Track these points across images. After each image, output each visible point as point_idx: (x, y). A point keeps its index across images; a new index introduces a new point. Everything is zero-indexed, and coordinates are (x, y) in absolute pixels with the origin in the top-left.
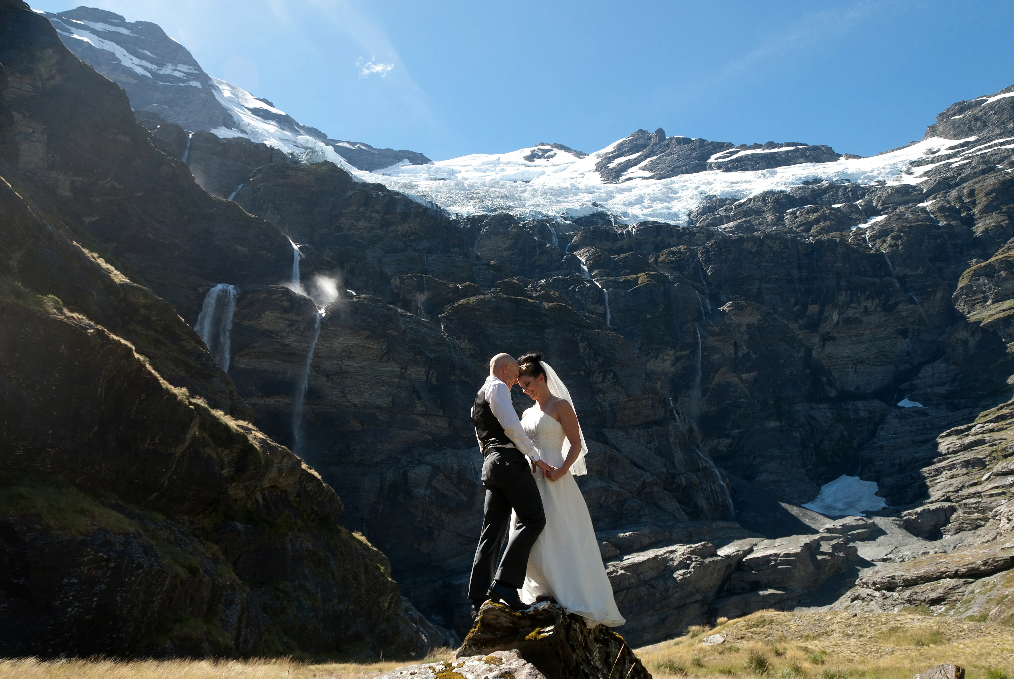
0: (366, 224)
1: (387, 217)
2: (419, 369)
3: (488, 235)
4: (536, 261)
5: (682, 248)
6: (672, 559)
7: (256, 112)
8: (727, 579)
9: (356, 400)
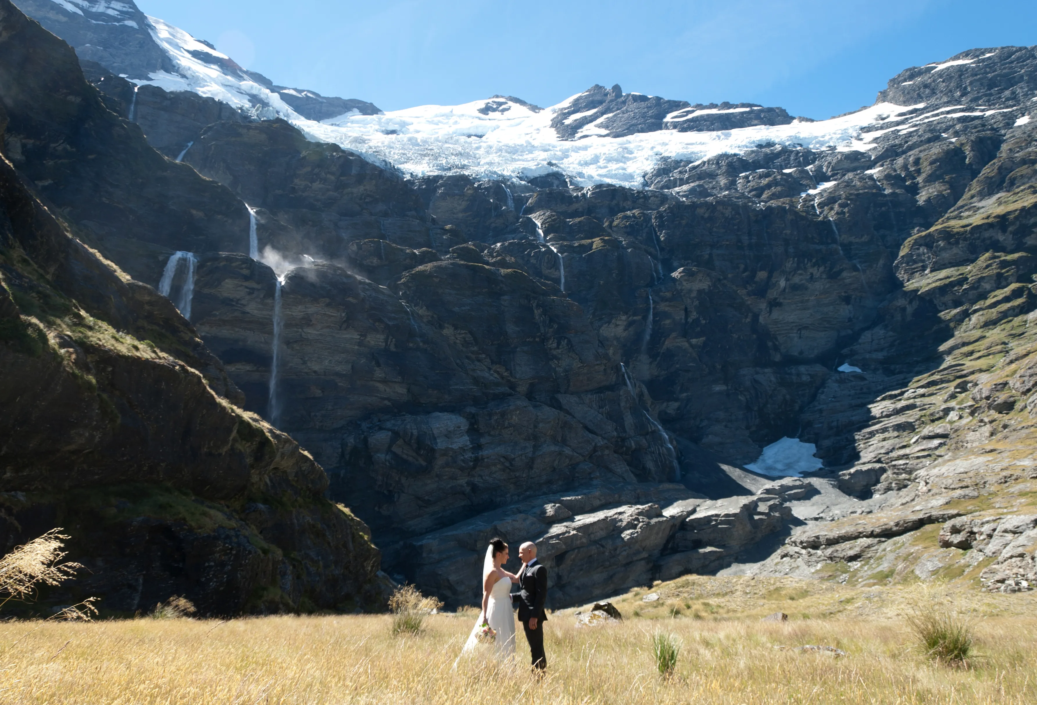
0: (321, 186)
1: (342, 178)
2: (378, 336)
3: (444, 196)
4: (491, 223)
5: (636, 212)
6: (621, 520)
7: (196, 54)
8: (671, 538)
9: (316, 367)
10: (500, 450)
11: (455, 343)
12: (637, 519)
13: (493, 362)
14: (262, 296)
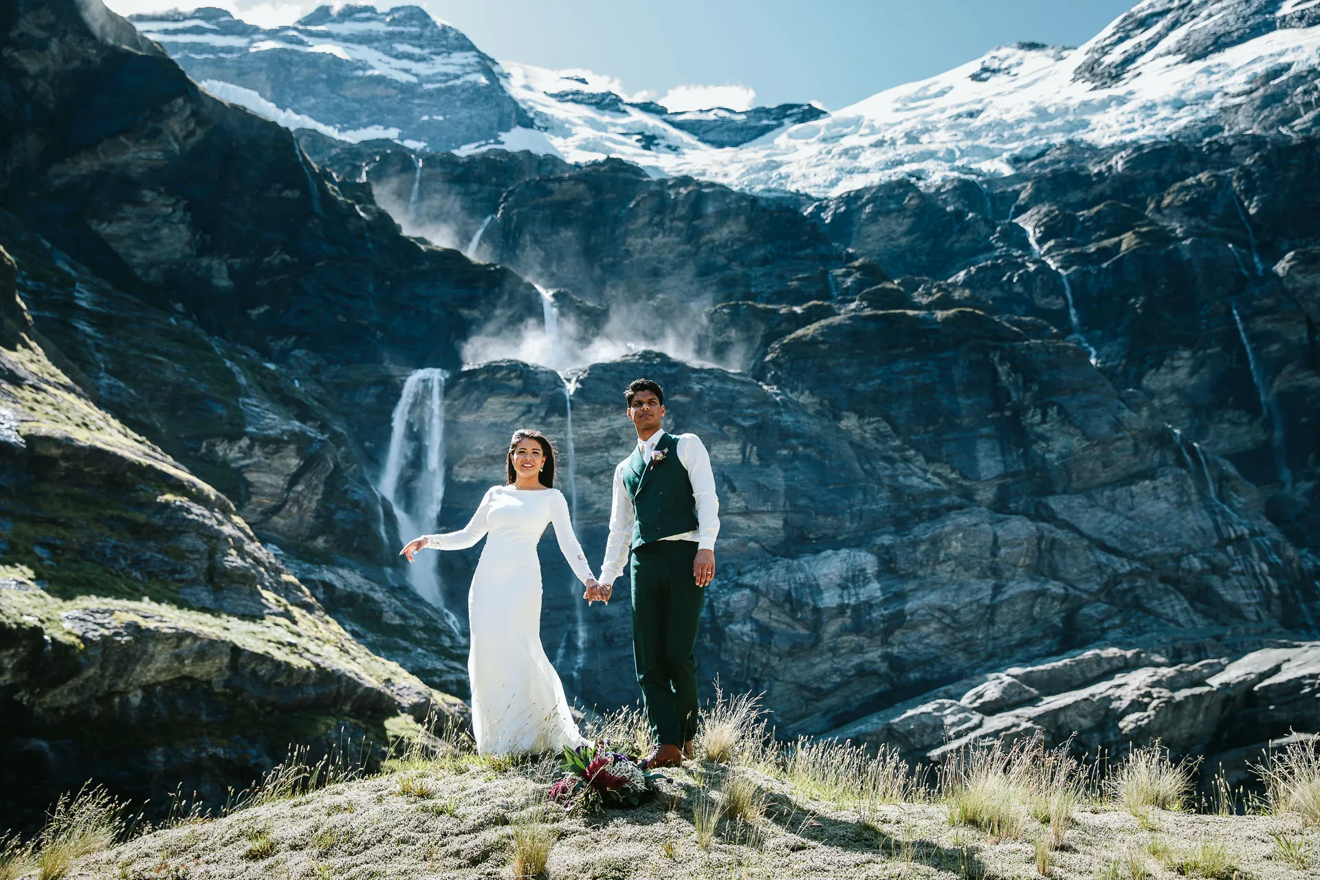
0: (665, 240)
1: (695, 223)
2: (729, 446)
3: (873, 218)
5: (1203, 177)
6: (1119, 698)
7: (561, 97)
8: (1224, 724)
10: (933, 598)
11: (863, 439)
12: (1148, 694)
13: (929, 460)
14: (542, 414)
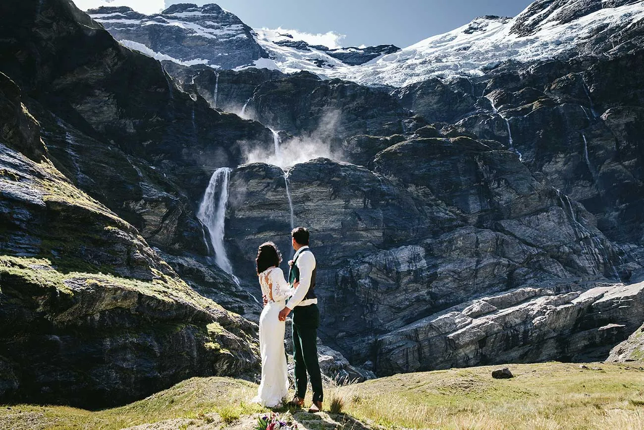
0: (328, 108)
1: (342, 100)
2: (358, 200)
3: (421, 96)
4: (458, 107)
5: (569, 75)
6: (533, 310)
7: (281, 44)
8: (578, 321)
9: (317, 228)
10: (450, 267)
11: (418, 196)
12: (545, 308)
13: (448, 205)
14: (274, 187)
